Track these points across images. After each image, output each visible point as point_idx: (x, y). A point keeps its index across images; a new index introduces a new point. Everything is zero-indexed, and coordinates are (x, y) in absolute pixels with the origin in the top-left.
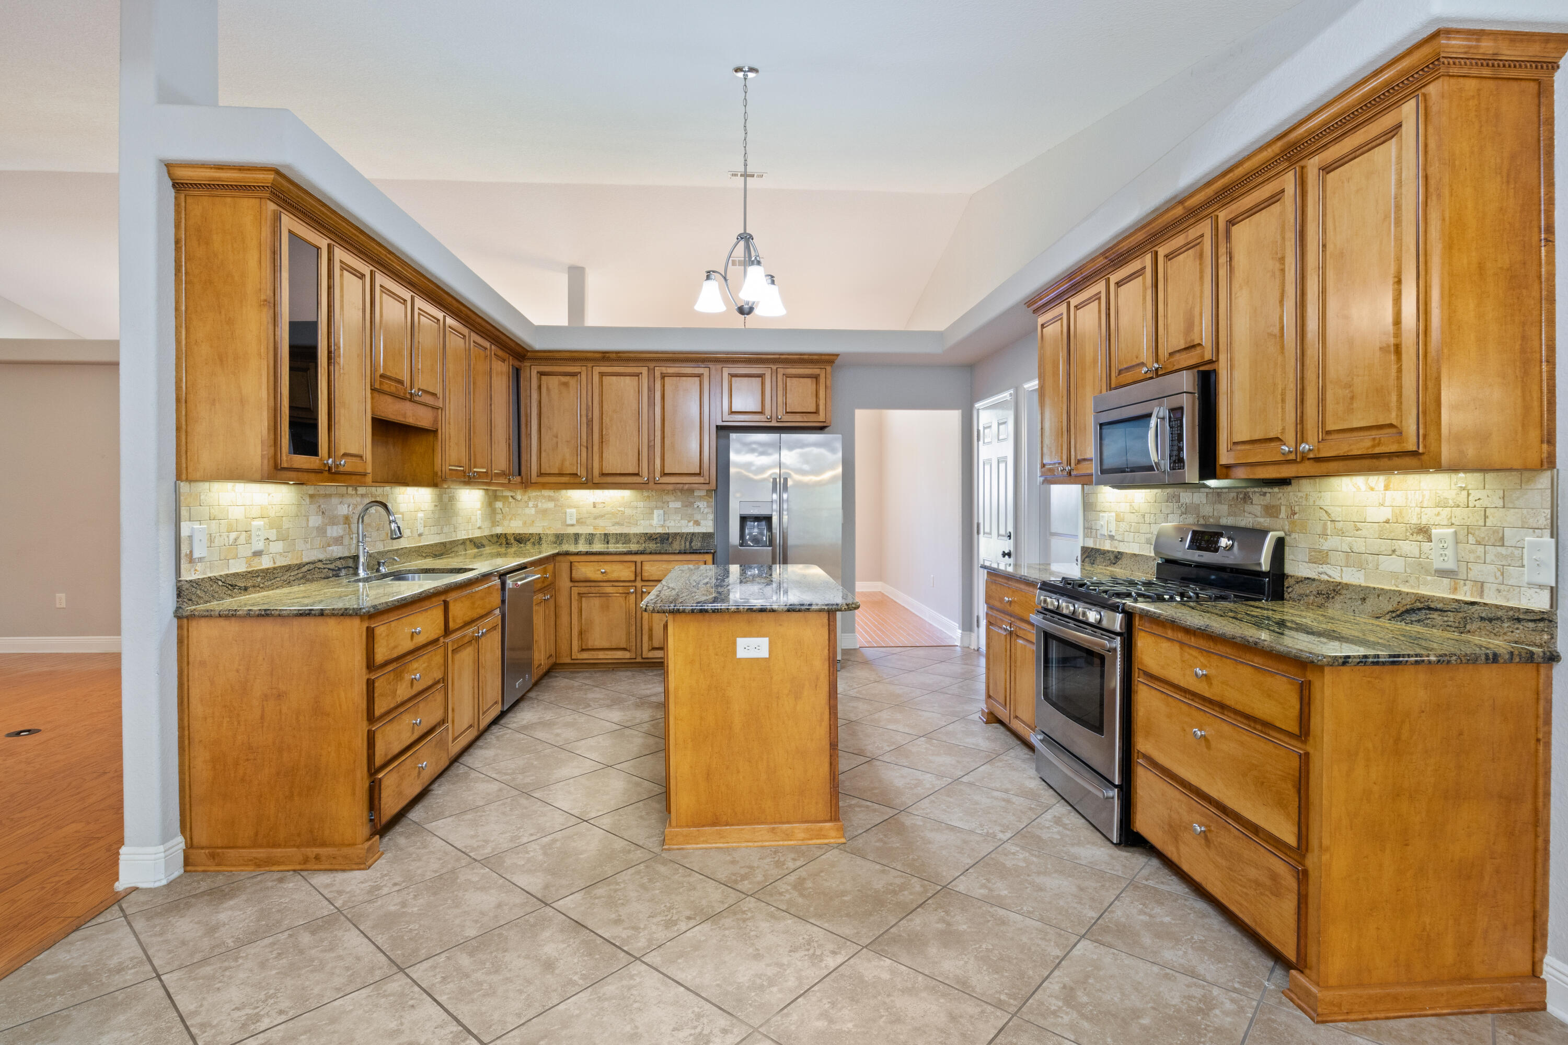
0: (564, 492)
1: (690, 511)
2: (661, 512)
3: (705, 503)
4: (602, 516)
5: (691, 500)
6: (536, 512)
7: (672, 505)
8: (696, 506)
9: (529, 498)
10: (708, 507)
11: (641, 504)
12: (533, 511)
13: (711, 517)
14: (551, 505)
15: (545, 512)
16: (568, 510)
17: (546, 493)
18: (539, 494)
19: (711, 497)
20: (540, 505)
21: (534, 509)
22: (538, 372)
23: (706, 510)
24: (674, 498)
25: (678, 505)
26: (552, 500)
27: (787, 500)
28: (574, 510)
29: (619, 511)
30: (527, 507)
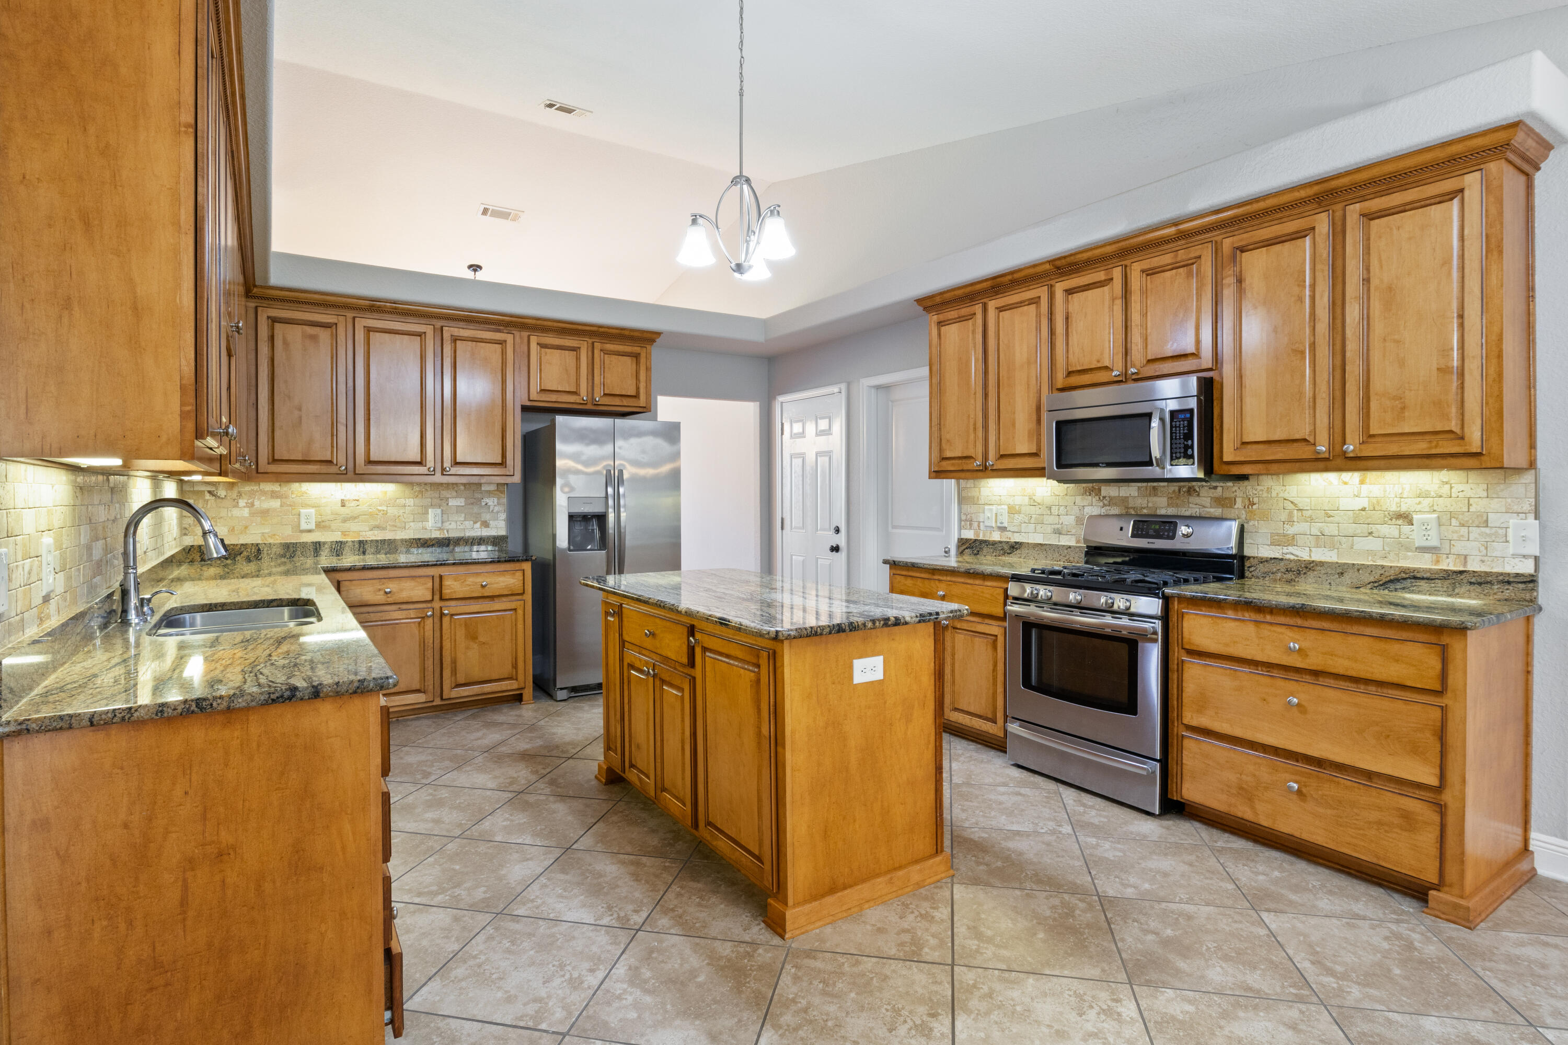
0: (295, 486)
1: (476, 509)
2: (439, 511)
3: (496, 500)
4: (354, 518)
5: (478, 495)
6: (252, 514)
7: (452, 502)
8: (483, 504)
9: (240, 495)
10: (499, 504)
11: (410, 502)
12: (246, 512)
13: (503, 516)
14: (275, 504)
15: (265, 513)
16: (303, 511)
17: (268, 487)
18: (256, 488)
19: (502, 492)
20: (257, 503)
21: (247, 510)
22: (268, 317)
23: (496, 509)
24: (454, 494)
25: (460, 502)
26: (277, 497)
27: (624, 495)
28: (313, 511)
29: (380, 511)
30: (236, 506)
